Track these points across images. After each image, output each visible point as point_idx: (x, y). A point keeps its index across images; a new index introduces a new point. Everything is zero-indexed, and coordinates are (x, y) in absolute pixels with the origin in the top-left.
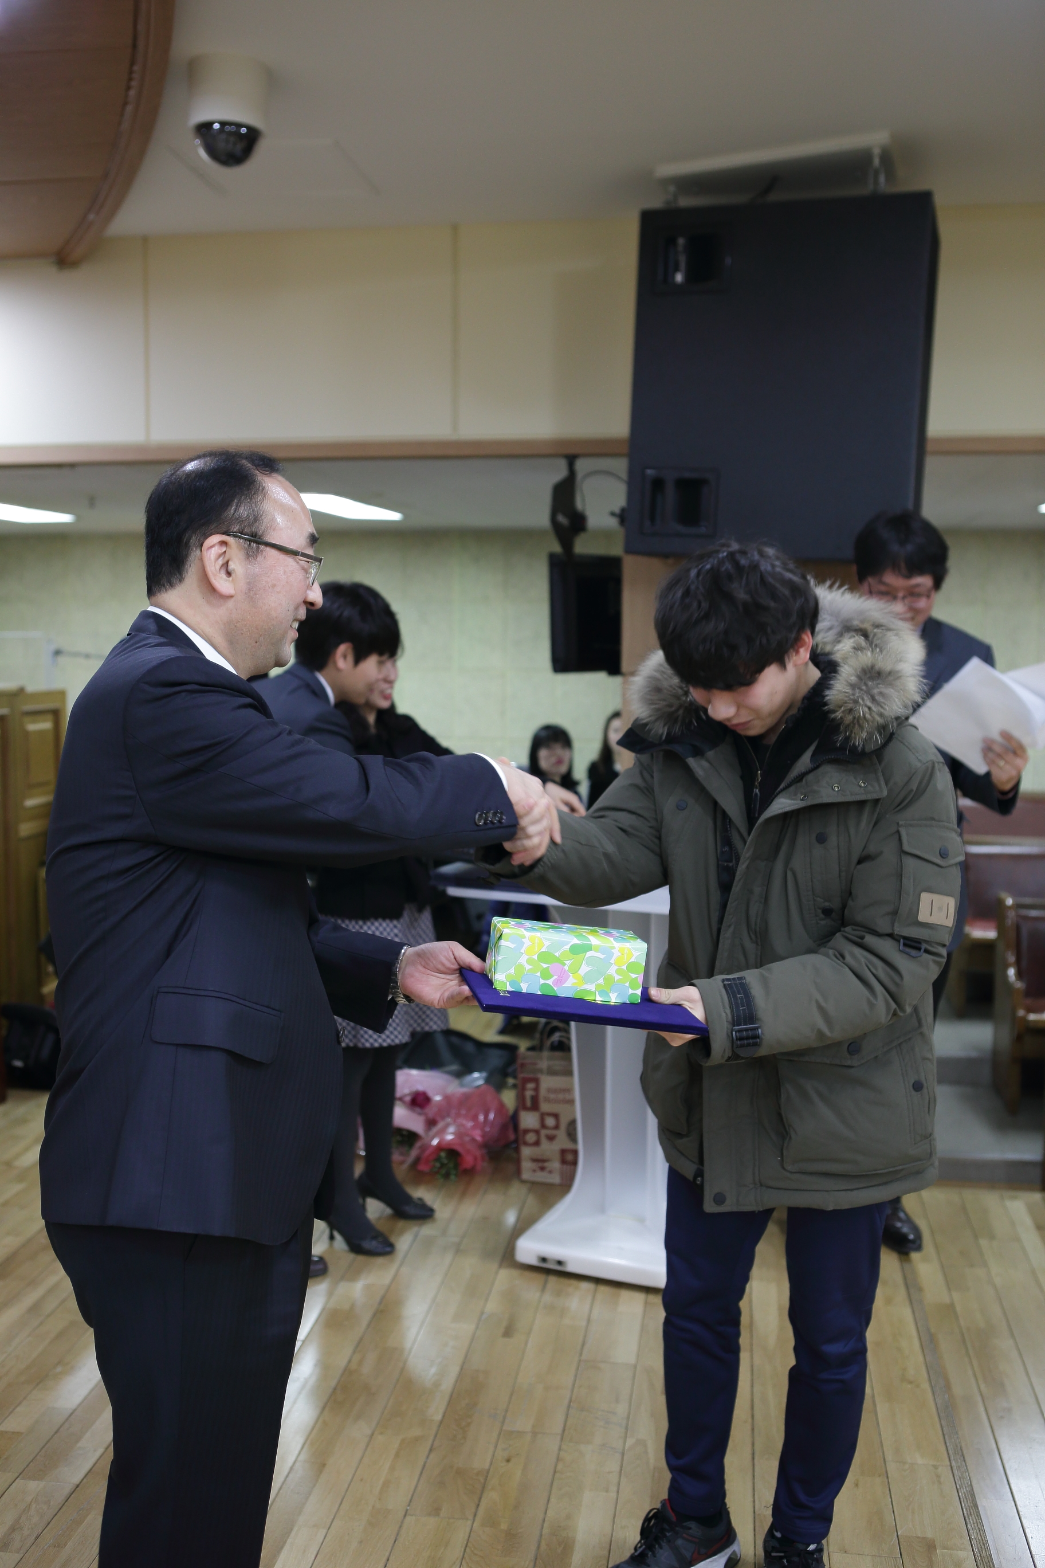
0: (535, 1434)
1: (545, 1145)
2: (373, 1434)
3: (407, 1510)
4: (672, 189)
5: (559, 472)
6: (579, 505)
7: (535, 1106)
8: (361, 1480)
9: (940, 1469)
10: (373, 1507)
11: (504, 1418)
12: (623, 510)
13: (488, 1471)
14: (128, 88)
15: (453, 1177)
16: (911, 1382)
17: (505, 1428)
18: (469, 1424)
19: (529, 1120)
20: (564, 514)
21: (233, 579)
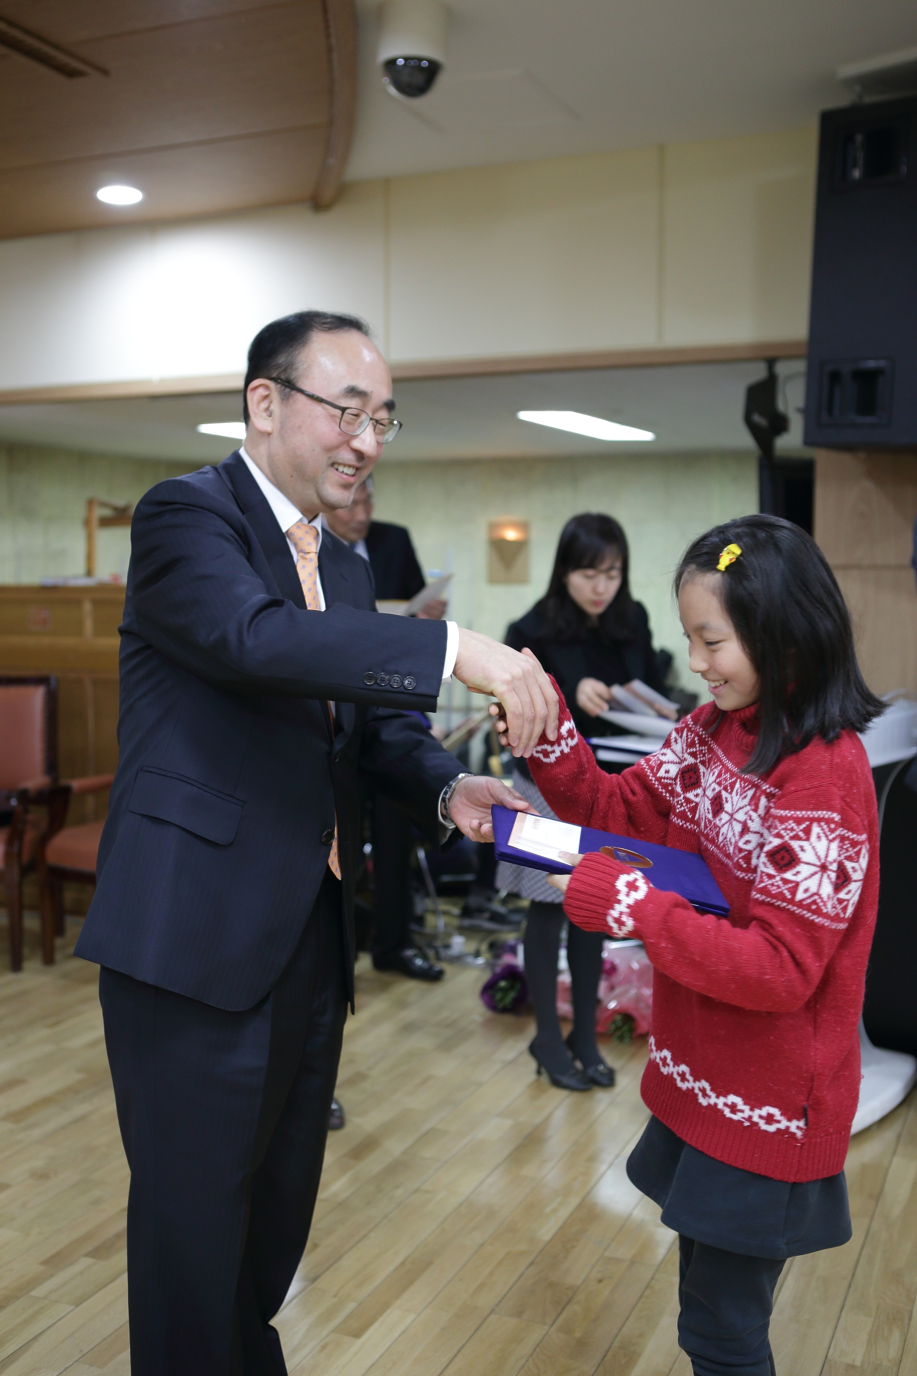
0: (632, 1262)
2: (483, 1244)
3: (494, 1309)
4: (858, 87)
6: (780, 405)
8: (461, 1280)
10: (464, 1303)
11: (609, 1246)
13: (579, 1287)
15: (627, 1040)
17: (606, 1254)
20: (762, 415)
21: (272, 419)
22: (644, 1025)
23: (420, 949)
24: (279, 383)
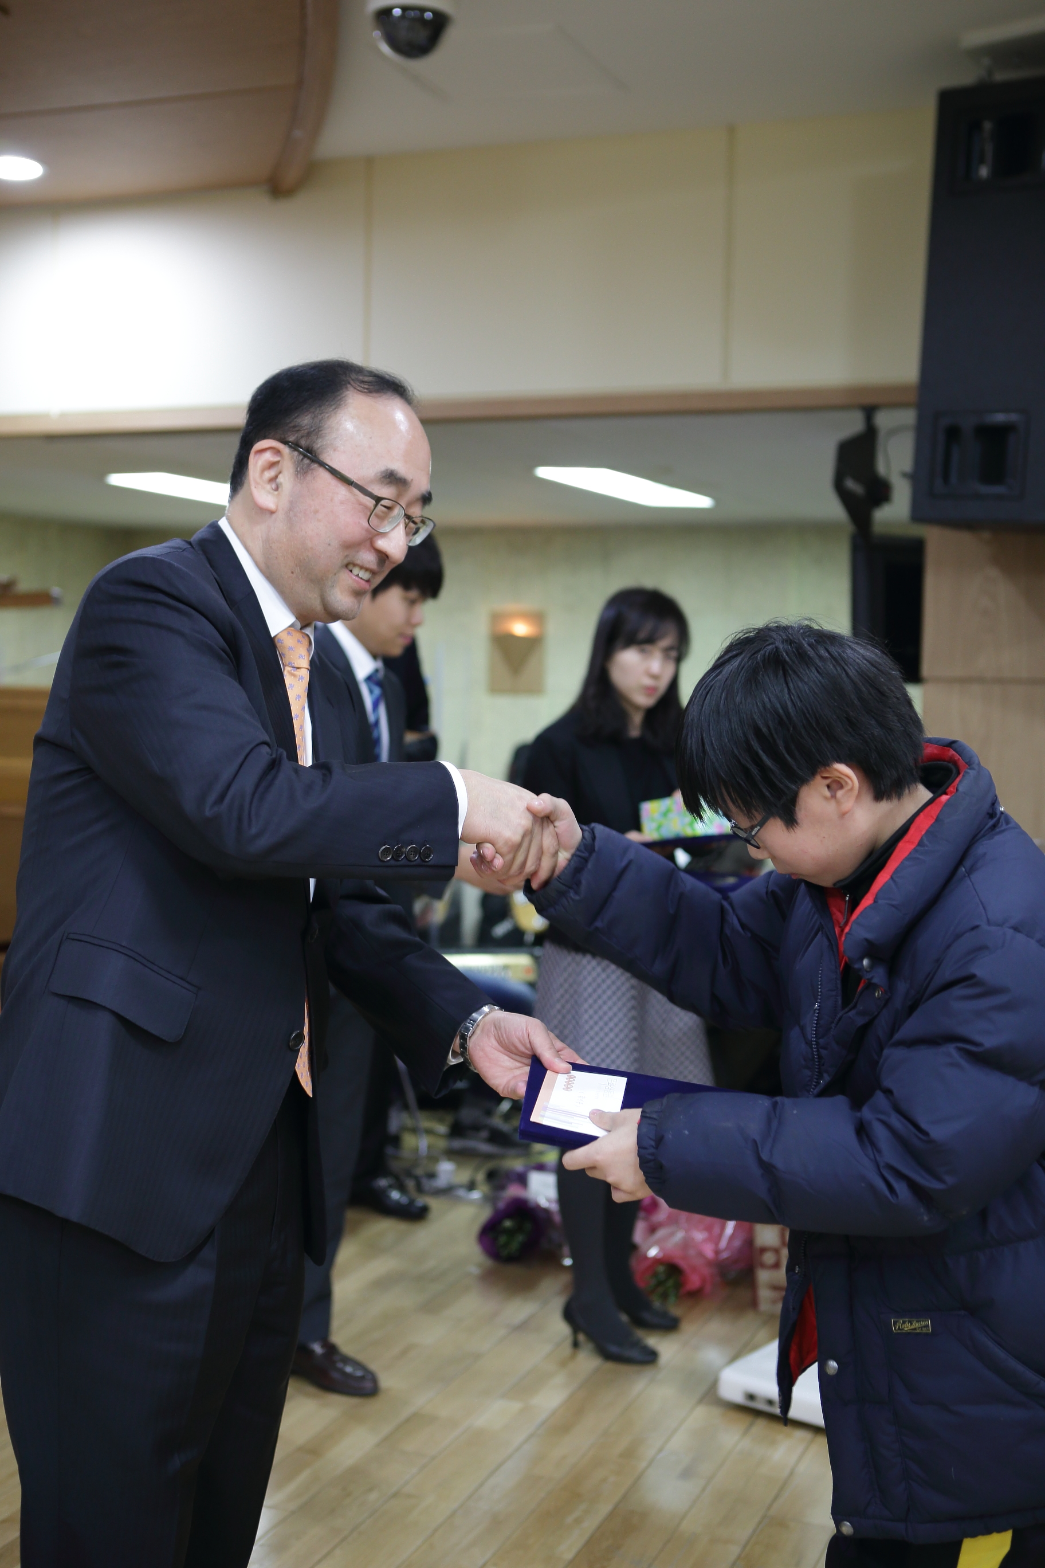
4: (986, 61)
6: (881, 467)
15: (672, 1298)
20: (857, 479)
21: (278, 494)
22: (694, 1281)
23: (397, 1177)
24: (295, 450)
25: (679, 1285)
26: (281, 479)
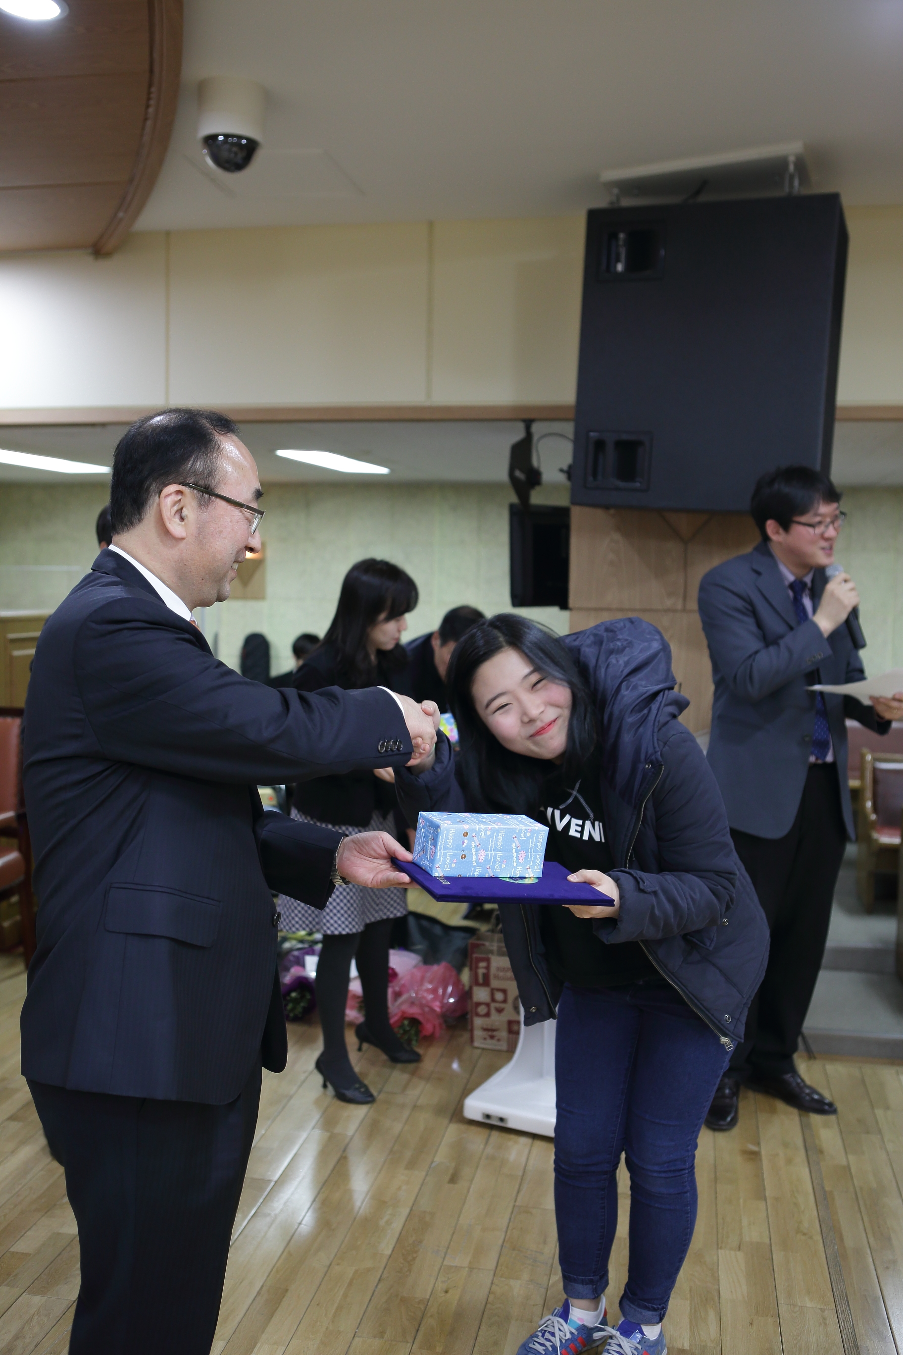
0: (471, 1269)
1: (495, 1016)
2: (330, 1265)
3: (356, 1332)
4: (616, 191)
5: (518, 434)
6: (535, 463)
7: (486, 982)
8: (318, 1305)
9: (826, 1312)
10: (327, 1328)
11: (446, 1254)
12: (570, 467)
13: (429, 1299)
14: (148, 106)
16: (805, 1234)
17: (445, 1263)
18: (414, 1259)
19: (481, 994)
20: (521, 470)
21: (185, 524)
22: (428, 1028)
24: (194, 488)
25: (418, 1033)
26: (185, 512)
